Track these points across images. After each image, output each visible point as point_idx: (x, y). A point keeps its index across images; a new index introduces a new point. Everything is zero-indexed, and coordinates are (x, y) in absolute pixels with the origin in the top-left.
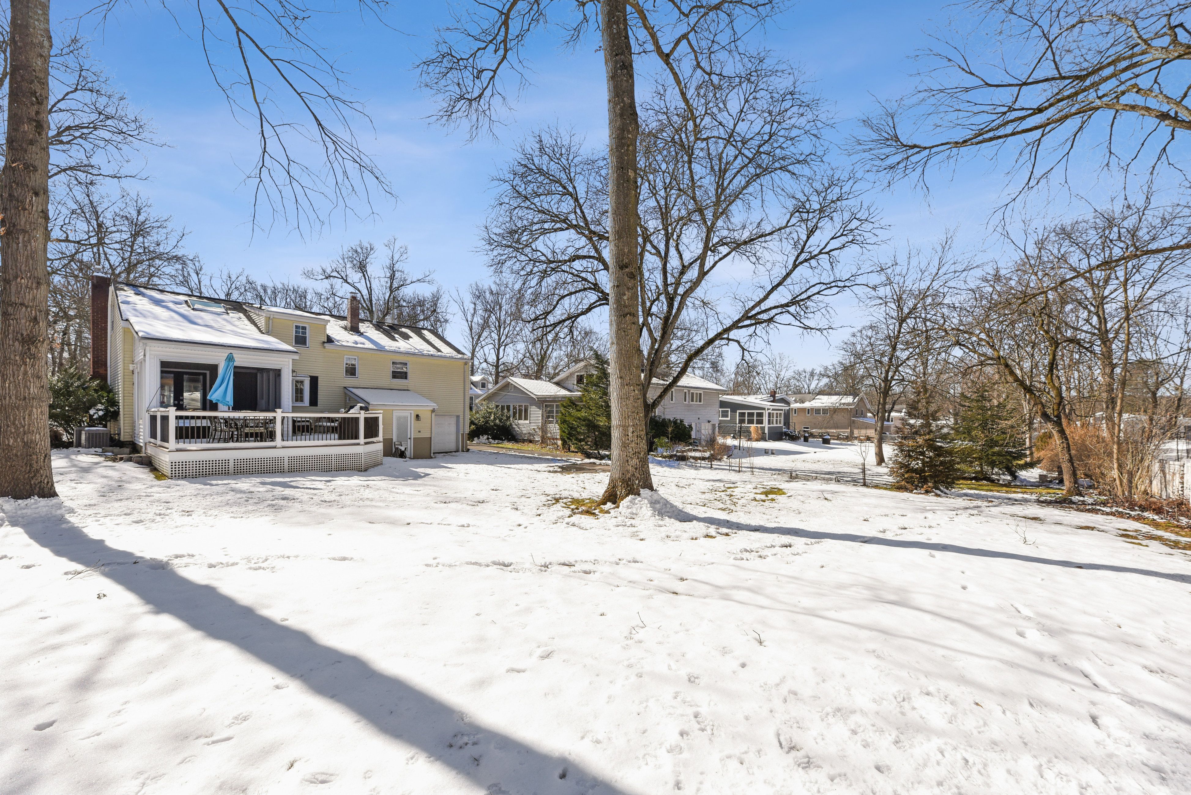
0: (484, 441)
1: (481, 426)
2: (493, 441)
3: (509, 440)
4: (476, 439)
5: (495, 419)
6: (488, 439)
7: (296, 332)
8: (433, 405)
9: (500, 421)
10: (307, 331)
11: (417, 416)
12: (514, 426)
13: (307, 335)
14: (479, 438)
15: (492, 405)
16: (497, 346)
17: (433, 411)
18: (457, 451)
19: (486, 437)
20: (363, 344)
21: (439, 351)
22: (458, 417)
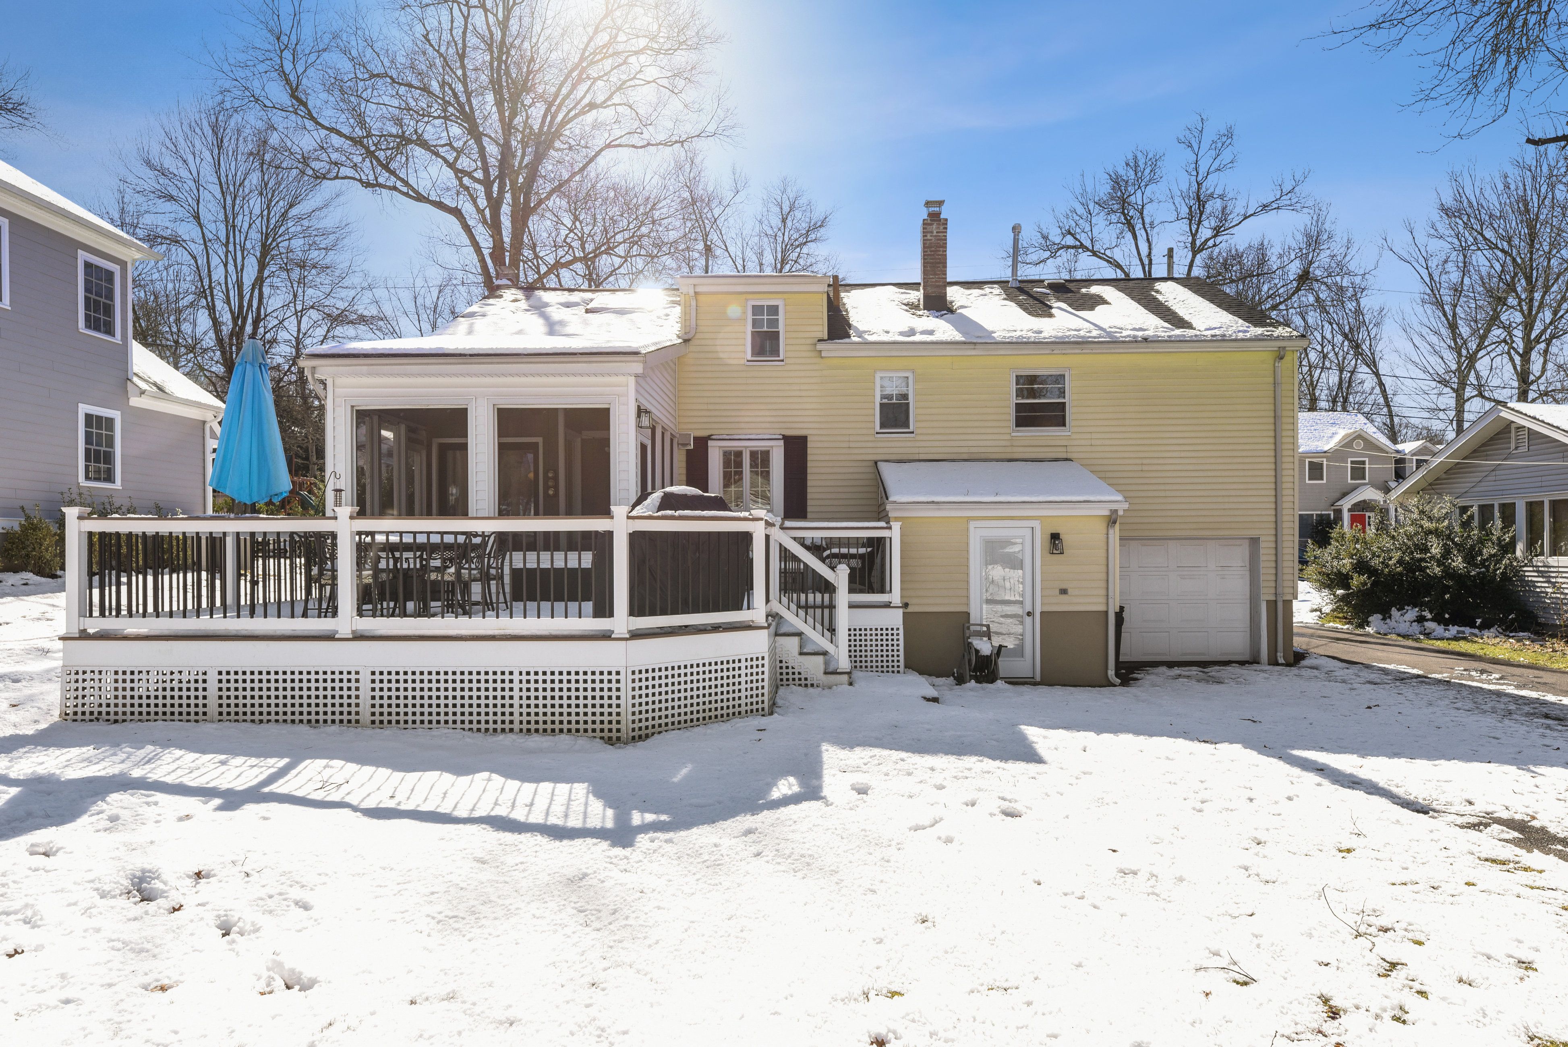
0: (1404, 627)
1: (1394, 577)
2: (1439, 630)
3: (1509, 629)
4: (1375, 618)
5: (1447, 553)
6: (1421, 620)
7: (755, 323)
8: (1113, 500)
9: (1470, 557)
10: (781, 317)
11: (1055, 537)
12: (1530, 574)
13: (781, 328)
14: (1386, 615)
15: (1442, 506)
16: (1520, 345)
17: (1112, 520)
18: (1254, 661)
19: (1412, 613)
20: (931, 333)
21: (1179, 322)
22: (1254, 542)
